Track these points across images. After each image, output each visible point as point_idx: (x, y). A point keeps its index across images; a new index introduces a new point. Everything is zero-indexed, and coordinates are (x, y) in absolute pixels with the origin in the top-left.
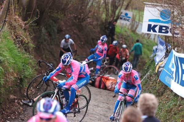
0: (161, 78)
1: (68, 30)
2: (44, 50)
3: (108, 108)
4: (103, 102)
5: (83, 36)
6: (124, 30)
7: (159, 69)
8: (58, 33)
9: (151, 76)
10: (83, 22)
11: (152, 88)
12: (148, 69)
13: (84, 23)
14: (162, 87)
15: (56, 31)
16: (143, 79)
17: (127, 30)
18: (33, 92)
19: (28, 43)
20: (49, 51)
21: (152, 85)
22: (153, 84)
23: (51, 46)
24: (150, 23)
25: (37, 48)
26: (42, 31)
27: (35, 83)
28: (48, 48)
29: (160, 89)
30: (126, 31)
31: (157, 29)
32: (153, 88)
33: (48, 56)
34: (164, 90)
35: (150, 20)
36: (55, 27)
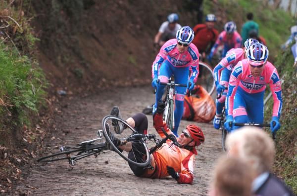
2: (58, 46)
3: (200, 160)
5: (138, 11)
8: (86, 9)
9: (286, 86)
11: (291, 113)
15: (81, 4)
18: (41, 134)
19: (25, 32)
20: (69, 48)
21: (290, 105)
22: (292, 103)
23: (72, 37)
25: (44, 42)
26: (51, 6)
27: (44, 115)
28: (67, 42)
32: (293, 111)
33: (67, 57)
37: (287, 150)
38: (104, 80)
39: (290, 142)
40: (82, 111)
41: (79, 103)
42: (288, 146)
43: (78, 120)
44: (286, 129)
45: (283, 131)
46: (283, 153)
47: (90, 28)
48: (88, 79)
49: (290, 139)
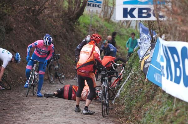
0: (148, 77)
1: (21, 28)
4: (75, 117)
5: (40, 33)
6: (95, 20)
7: (144, 65)
8: (7, 33)
9: (135, 75)
10: (38, 15)
11: (138, 92)
12: (131, 66)
13: (41, 15)
14: (151, 88)
15: (4, 30)
16: (126, 81)
17: (99, 19)
21: (138, 87)
22: (139, 85)
24: (126, 6)
29: (149, 91)
30: (97, 21)
31: (135, 13)
32: (140, 91)
34: (154, 92)
35: (125, 3)
36: (2, 26)
37: (137, 115)
38: (21, 78)
39: (138, 110)
40: (7, 98)
41: (5, 93)
42: (138, 113)
43: (4, 104)
44: (136, 102)
45: (134, 104)
46: (135, 117)
47: (11, 45)
48: (10, 78)
49: (139, 109)
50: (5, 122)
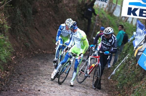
0: (140, 62)
1: (44, 12)
2: (19, 31)
3: (85, 92)
4: (79, 86)
5: (58, 17)
6: (101, 13)
7: (138, 53)
8: (33, 14)
9: (129, 59)
10: (59, 3)
12: (126, 52)
13: (60, 4)
14: (141, 72)
15: (31, 12)
16: (121, 63)
18: (8, 74)
19: (4, 24)
20: (24, 33)
21: (131, 69)
23: (26, 28)
25: (12, 29)
26: (17, 12)
27: (10, 65)
28: (23, 30)
29: (139, 74)
30: (103, 14)
32: (131, 73)
33: (22, 37)
34: (143, 75)
35: (130, 4)
36: (30, 8)
37: (127, 91)
38: (39, 50)
39: (129, 87)
40: (28, 65)
41: (27, 60)
42: (128, 89)
43: (26, 68)
44: (128, 81)
45: (126, 82)
46: (125, 92)
47: (35, 24)
48: (32, 49)
49: (129, 86)
50: (26, 83)
